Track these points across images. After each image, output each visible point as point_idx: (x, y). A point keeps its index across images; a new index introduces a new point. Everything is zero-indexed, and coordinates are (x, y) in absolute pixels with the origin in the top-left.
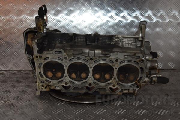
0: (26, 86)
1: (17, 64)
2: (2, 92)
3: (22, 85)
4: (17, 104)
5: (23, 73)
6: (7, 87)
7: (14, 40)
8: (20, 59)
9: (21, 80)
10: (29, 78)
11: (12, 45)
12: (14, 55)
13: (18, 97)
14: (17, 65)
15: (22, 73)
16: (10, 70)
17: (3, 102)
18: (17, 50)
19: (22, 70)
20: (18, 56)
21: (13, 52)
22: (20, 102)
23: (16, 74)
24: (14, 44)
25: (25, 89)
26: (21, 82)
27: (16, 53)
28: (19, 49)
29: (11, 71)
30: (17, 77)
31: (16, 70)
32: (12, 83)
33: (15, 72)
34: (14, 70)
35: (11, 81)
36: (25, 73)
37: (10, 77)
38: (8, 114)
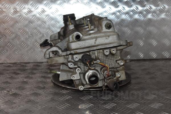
0: (26, 78)
1: (11, 56)
2: (1, 83)
3: (21, 76)
4: (21, 93)
5: (19, 65)
6: (5, 78)
7: (7, 30)
8: (14, 51)
9: (19, 72)
10: (27, 70)
11: (5, 36)
12: (8, 46)
13: (20, 87)
14: (10, 58)
15: (17, 65)
16: (3, 62)
17: (5, 92)
18: (11, 41)
19: (17, 63)
20: (12, 47)
21: (6, 43)
22: (24, 91)
23: (11, 67)
24: (7, 34)
25: (25, 80)
26: (18, 74)
27: (10, 44)
28: (13, 39)
29: (4, 64)
30: (13, 70)
31: (10, 63)
32: (10, 75)
33: (9, 64)
34: (8, 63)
35: (8, 73)
36: (21, 66)
37: (5, 69)
38: (14, 101)
